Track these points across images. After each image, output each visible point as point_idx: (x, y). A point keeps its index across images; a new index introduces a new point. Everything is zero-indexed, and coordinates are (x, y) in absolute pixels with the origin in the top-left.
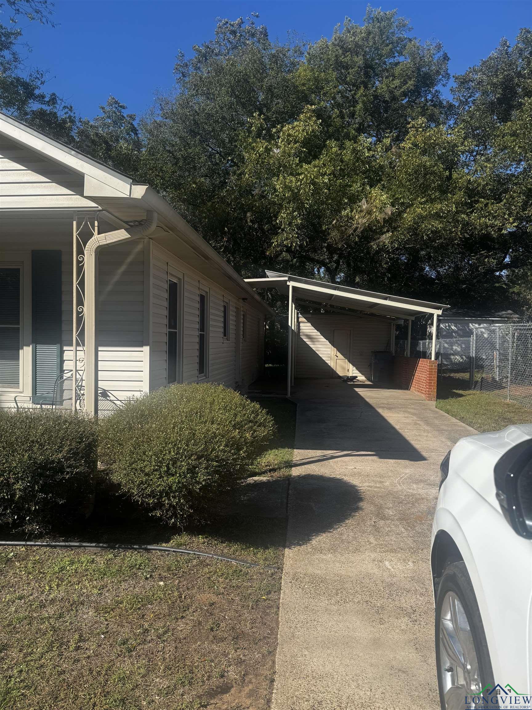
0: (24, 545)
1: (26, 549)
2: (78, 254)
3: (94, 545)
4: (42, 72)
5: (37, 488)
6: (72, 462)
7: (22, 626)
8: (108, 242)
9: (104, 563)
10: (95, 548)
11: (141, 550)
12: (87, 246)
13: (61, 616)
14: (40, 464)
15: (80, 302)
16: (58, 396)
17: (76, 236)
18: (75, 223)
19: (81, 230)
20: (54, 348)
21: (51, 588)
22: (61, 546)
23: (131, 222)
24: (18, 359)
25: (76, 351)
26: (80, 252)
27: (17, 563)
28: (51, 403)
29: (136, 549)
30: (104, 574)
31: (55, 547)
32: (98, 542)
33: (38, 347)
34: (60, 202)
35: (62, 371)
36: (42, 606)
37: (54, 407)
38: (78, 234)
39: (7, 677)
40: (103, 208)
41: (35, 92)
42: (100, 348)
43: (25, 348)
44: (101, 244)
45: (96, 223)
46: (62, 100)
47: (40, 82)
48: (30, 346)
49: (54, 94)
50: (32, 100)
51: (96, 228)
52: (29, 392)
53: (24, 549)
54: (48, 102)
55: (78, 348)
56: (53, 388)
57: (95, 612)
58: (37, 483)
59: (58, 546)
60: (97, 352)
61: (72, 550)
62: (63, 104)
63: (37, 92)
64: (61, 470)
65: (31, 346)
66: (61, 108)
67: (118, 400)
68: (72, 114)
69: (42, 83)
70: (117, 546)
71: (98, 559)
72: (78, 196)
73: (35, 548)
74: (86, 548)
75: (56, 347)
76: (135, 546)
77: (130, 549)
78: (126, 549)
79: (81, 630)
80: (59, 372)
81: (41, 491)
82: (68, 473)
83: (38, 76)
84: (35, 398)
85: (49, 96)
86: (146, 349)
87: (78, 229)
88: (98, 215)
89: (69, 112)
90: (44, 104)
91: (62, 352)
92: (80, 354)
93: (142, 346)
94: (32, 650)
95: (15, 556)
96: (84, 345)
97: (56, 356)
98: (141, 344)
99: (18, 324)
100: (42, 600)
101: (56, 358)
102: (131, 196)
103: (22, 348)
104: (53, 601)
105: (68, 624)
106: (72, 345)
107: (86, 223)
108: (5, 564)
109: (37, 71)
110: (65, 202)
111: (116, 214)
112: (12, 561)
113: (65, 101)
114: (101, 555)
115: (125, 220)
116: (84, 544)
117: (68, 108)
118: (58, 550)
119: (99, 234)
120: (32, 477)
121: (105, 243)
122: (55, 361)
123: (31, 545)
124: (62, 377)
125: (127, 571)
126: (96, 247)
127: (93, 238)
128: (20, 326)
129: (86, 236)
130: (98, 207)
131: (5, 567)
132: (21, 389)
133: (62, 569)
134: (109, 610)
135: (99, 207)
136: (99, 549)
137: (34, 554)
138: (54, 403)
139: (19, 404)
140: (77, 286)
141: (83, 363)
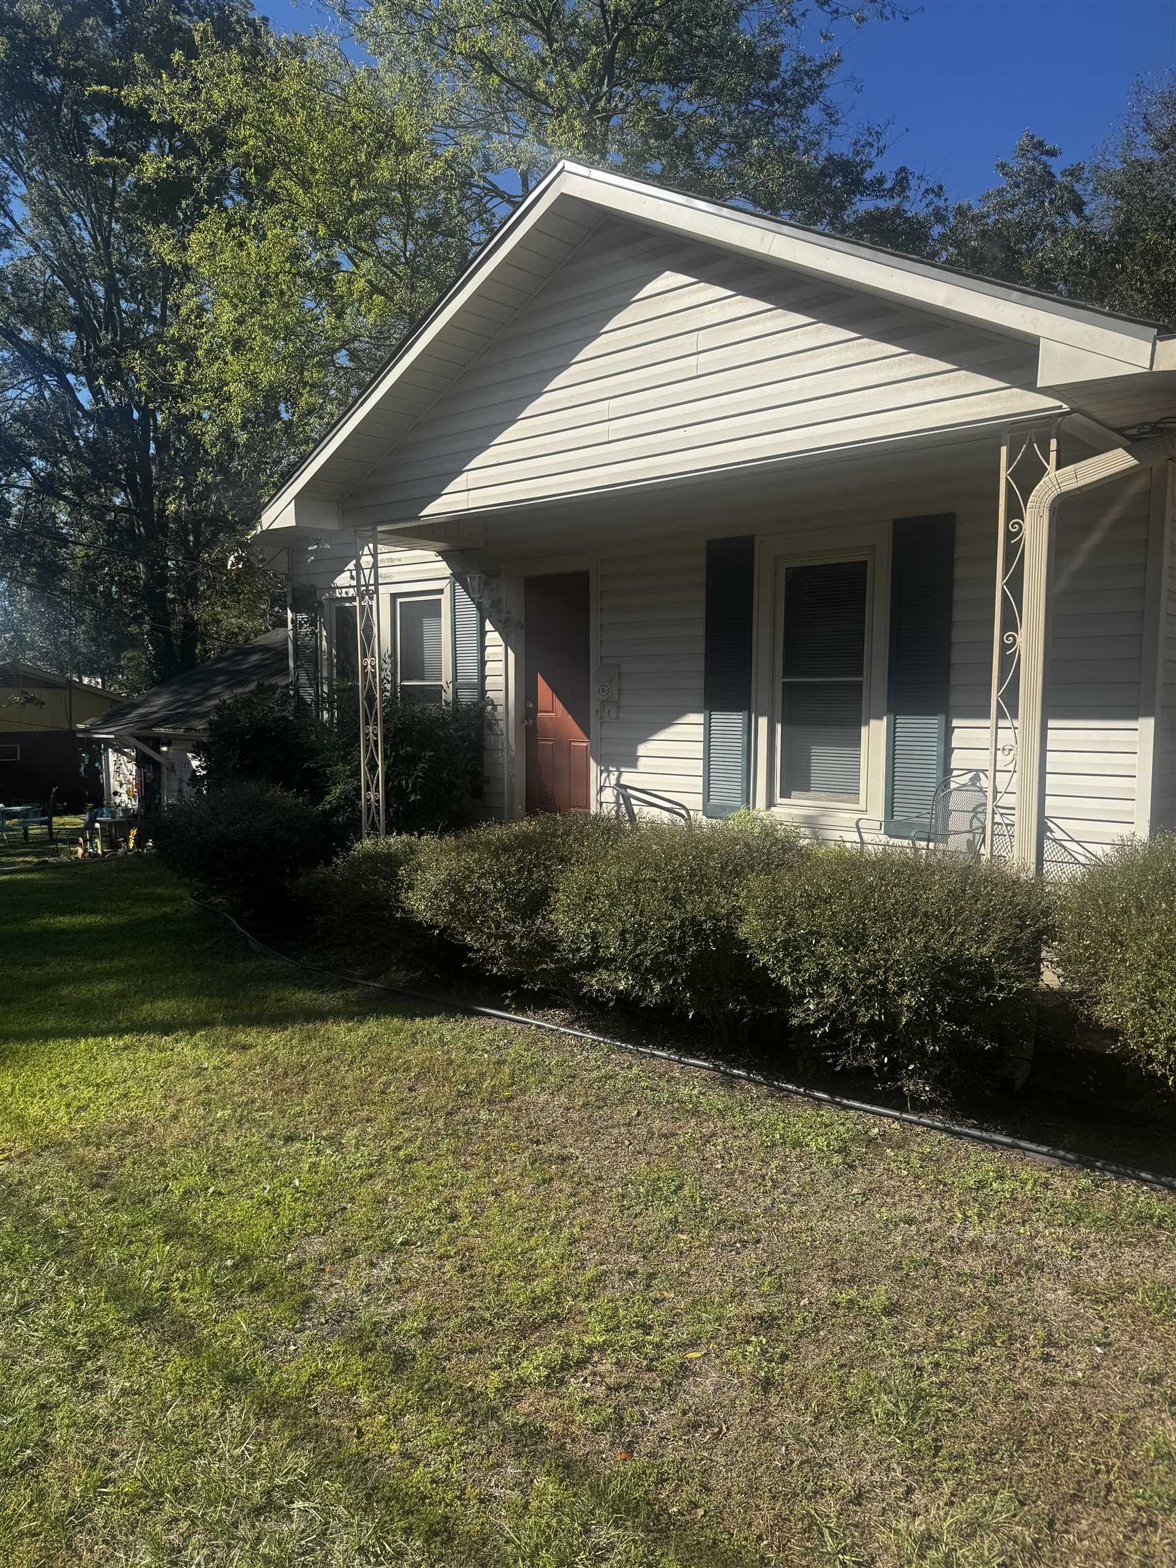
0: (897, 1119)
1: (901, 1127)
2: (1009, 518)
3: (1045, 1149)
4: (878, 129)
5: (939, 1010)
6: (1008, 966)
7: (923, 1277)
8: (1081, 484)
9: (1073, 1194)
10: (1047, 1158)
11: (1159, 1187)
12: (1031, 498)
13: (997, 1280)
14: (944, 962)
15: (1010, 623)
16: (940, 823)
17: (1007, 479)
18: (1004, 450)
19: (1018, 464)
20: (933, 724)
21: (966, 1218)
22: (974, 1137)
23: (1131, 428)
24: (856, 743)
25: (997, 728)
26: (1015, 512)
27: (888, 1151)
28: (926, 836)
29: (1145, 1181)
30: (1078, 1219)
31: (959, 1135)
32: (1056, 1146)
33: (900, 720)
34: (975, 410)
35: (947, 771)
36: (954, 1249)
37: (932, 845)
38: (1009, 475)
39: (912, 1366)
40: (1074, 406)
41: (864, 176)
42: (1052, 723)
43: (872, 722)
44: (1063, 490)
45: (1054, 444)
46: (921, 178)
47: (874, 152)
48: (882, 719)
49: (903, 169)
50: (858, 197)
51: (1053, 456)
52: (877, 811)
53: (896, 1125)
54: (891, 190)
55: (1002, 723)
56: (930, 807)
57: (1072, 1295)
58: (941, 1000)
59: (968, 1135)
60: (1044, 729)
61: (995, 1149)
62: (924, 186)
63: (868, 176)
64: (987, 980)
65: (885, 719)
66: (919, 196)
67: (1073, 840)
68: (941, 204)
69: (880, 152)
70: (1098, 1164)
71: (1056, 1182)
72: (1015, 390)
73: (919, 1129)
74: (1027, 1153)
75: (936, 721)
76: (1143, 1175)
77: (1131, 1178)
78: (1120, 1176)
79: (1047, 1321)
80: (941, 772)
81: (947, 1016)
82: (1001, 989)
83: (870, 140)
84: (892, 826)
85: (894, 176)
86: (1147, 725)
87: (1009, 463)
88: (1060, 425)
89: (935, 200)
90: (882, 196)
91: (949, 731)
92: (1006, 737)
93: (1134, 716)
94: (951, 1330)
95: (883, 1135)
96: (1015, 715)
97: (935, 740)
98: (1132, 713)
99: (860, 674)
100: (952, 1237)
101: (935, 744)
102: (1155, 369)
103: (867, 724)
104: (975, 1245)
105: (1015, 1300)
106: (988, 716)
107: (1030, 447)
108: (866, 1147)
109: (869, 129)
110: (986, 408)
111: (1099, 416)
112: (878, 1145)
113: (927, 178)
114: (1061, 1175)
115: (1117, 426)
116: (1023, 1144)
117: (934, 192)
118: (965, 1144)
119: (1058, 468)
120: (932, 986)
121: (1075, 486)
122: (936, 748)
123: (911, 1122)
124: (946, 784)
125: (1132, 1224)
126: (1053, 495)
127: (1044, 479)
128: (864, 679)
129: (1028, 475)
130: (1061, 407)
131: (866, 1153)
132: (862, 806)
133: (981, 1185)
134: (1104, 1298)
135: (1065, 406)
136: (1057, 1161)
137: (919, 1140)
138: (932, 836)
139: (865, 836)
140: (1003, 589)
141: (1010, 757)
